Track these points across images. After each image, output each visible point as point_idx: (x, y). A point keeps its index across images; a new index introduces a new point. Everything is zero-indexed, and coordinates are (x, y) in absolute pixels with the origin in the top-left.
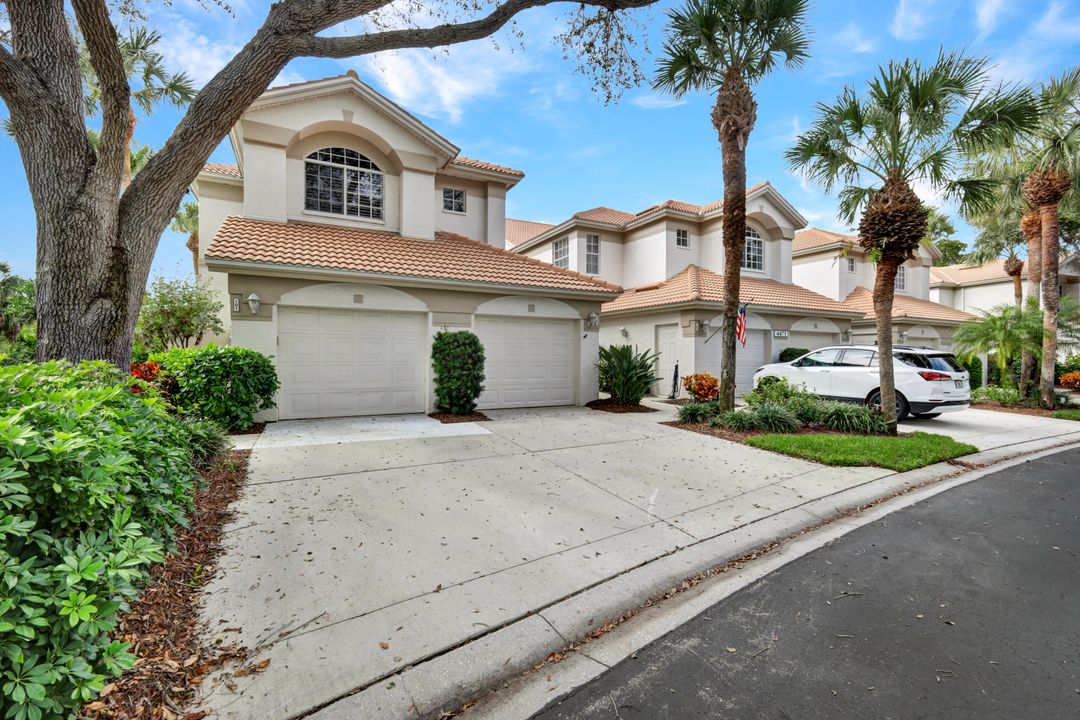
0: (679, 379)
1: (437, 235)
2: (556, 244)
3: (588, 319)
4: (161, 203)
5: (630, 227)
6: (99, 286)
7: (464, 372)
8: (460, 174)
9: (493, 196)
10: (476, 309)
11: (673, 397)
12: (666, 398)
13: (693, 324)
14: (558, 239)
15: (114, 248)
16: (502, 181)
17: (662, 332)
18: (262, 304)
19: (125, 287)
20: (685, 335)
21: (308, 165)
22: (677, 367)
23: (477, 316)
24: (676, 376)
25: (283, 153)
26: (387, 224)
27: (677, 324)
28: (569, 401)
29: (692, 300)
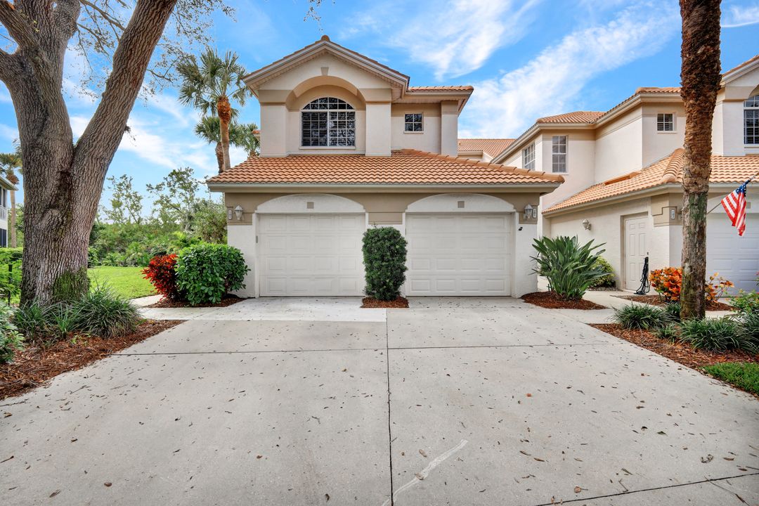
0: (649, 274)
1: (393, 152)
2: (526, 151)
3: (523, 212)
4: (99, 138)
5: (601, 122)
6: (50, 200)
7: (384, 264)
8: (417, 100)
9: (446, 113)
10: (407, 208)
11: (642, 293)
12: (632, 293)
13: (667, 211)
14: (525, 145)
15: (62, 173)
16: (454, 98)
17: (629, 222)
18: (243, 213)
19: (69, 199)
20: (656, 224)
21: (304, 114)
22: (647, 260)
23: (408, 214)
24: (646, 270)
25: (283, 109)
26: (357, 149)
27: (646, 213)
28: (506, 293)
29: (663, 184)
